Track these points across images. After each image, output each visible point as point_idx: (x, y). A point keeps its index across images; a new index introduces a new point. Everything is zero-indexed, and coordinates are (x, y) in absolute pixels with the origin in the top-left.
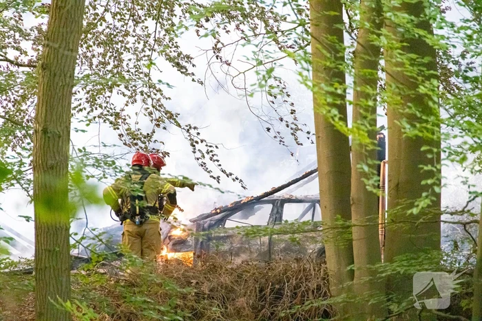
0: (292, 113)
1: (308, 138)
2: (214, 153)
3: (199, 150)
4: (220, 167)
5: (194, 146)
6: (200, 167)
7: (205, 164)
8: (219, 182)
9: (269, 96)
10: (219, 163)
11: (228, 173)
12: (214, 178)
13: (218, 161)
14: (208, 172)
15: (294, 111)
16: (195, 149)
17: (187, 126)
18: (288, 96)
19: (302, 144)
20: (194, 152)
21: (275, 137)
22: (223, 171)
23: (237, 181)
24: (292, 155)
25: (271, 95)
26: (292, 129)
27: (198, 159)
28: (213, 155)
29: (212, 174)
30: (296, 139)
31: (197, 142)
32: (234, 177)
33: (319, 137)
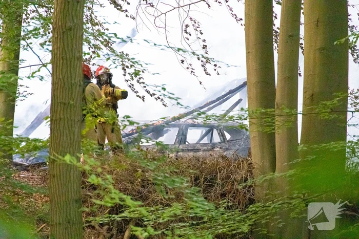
0: (204, 48)
1: (215, 70)
2: (141, 76)
3: (129, 73)
4: (145, 89)
5: (125, 70)
6: (129, 87)
7: (133, 85)
8: (144, 101)
9: (185, 34)
10: (145, 85)
11: (151, 93)
12: (140, 97)
13: (144, 83)
14: (135, 92)
15: (206, 46)
16: (125, 72)
17: (120, 53)
18: (201, 33)
19: (210, 75)
20: (125, 75)
21: (188, 68)
22: (148, 92)
23: (159, 100)
24: (201, 83)
25: (187, 33)
26: (202, 61)
27: (127, 81)
28: (140, 78)
29: (138, 94)
30: (205, 70)
31: (127, 67)
32: (156, 96)
33: (249, 52)
